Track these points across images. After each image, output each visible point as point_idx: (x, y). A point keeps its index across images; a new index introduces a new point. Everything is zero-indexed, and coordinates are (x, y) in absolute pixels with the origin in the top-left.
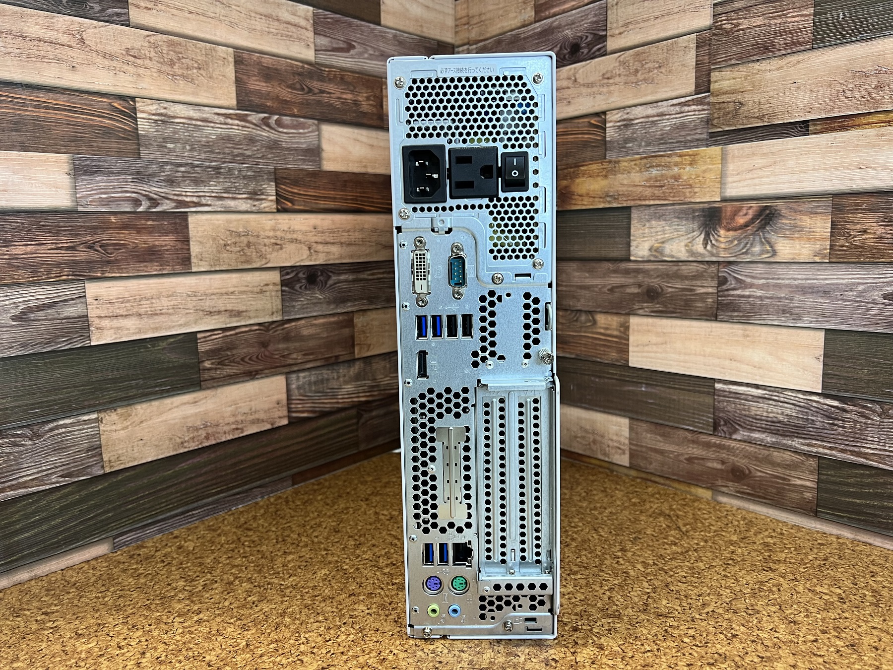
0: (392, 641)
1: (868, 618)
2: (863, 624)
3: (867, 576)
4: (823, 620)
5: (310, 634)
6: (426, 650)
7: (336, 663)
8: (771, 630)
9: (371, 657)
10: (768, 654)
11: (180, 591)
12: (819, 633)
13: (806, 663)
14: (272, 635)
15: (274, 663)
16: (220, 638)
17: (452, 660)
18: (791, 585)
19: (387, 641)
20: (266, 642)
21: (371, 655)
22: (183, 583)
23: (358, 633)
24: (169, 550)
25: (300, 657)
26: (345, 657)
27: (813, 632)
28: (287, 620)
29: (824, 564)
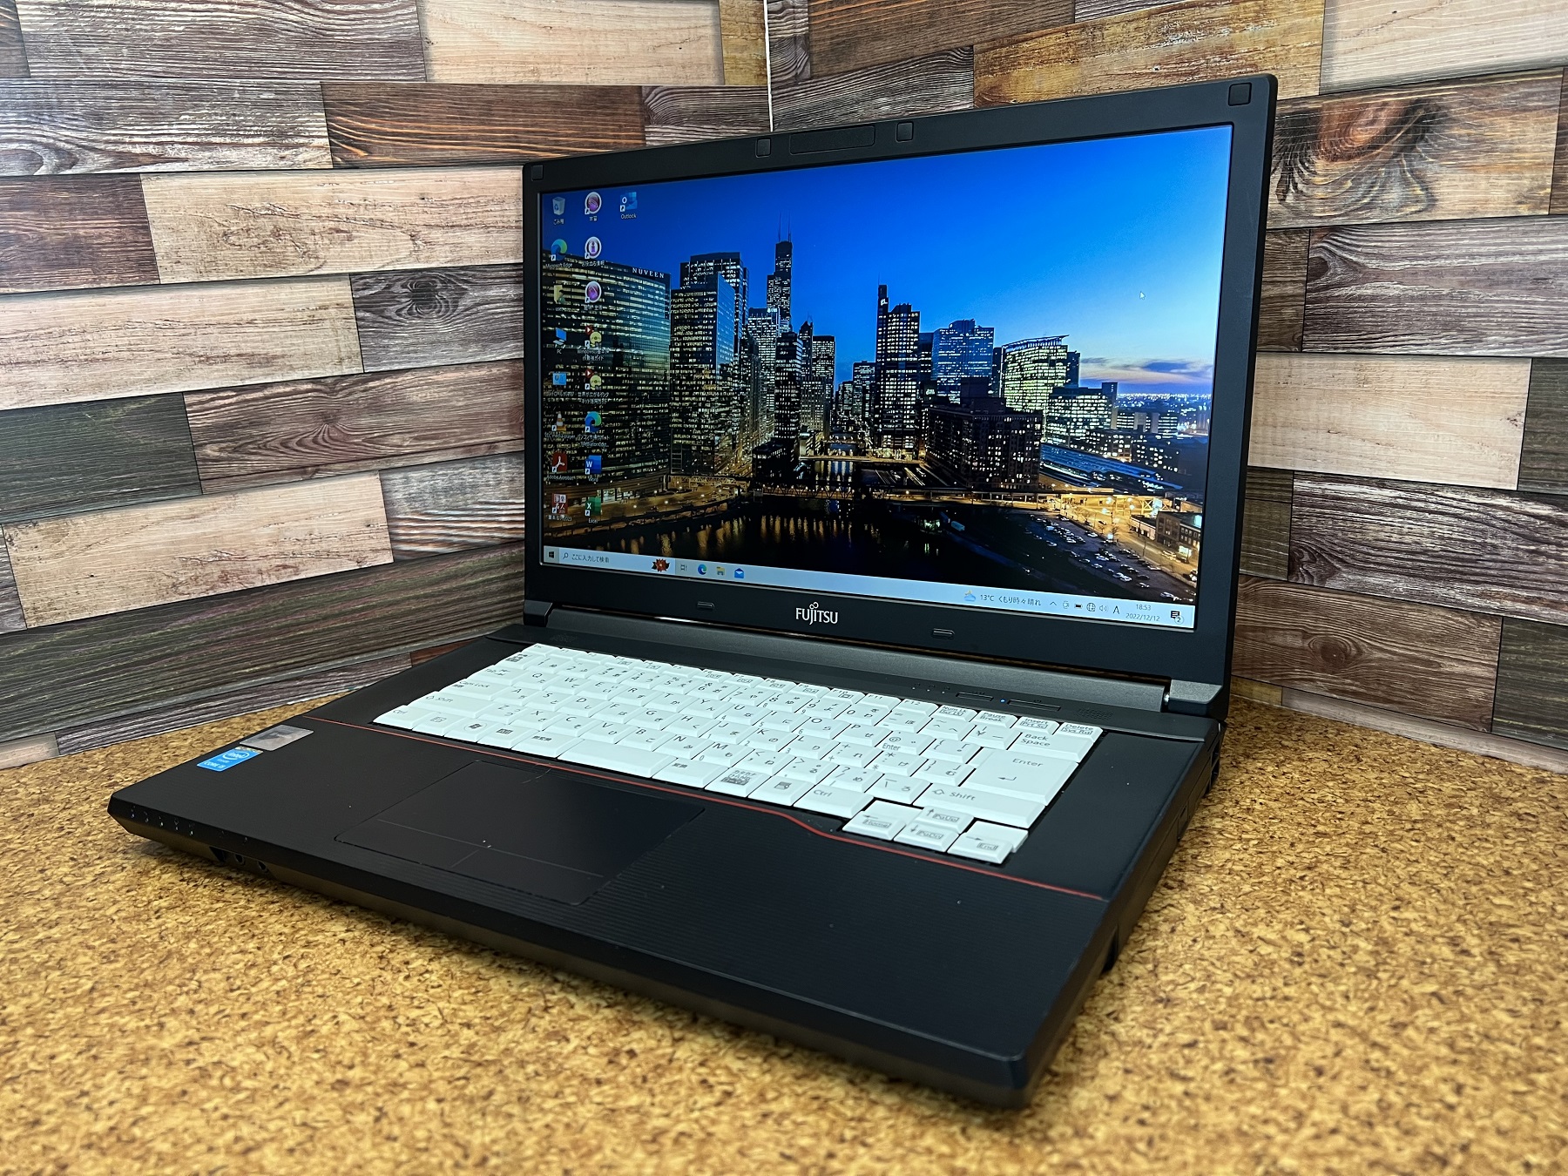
0: (348, 997)
1: (1335, 1001)
2: (1317, 1015)
3: (1384, 907)
4: (1232, 1000)
5: (212, 975)
6: (401, 1020)
7: (219, 1035)
8: (1108, 1015)
9: (289, 1027)
10: (1073, 1068)
11: (51, 884)
12: (1208, 1026)
13: (1144, 1092)
14: (146, 973)
15: (111, 1026)
16: (55, 975)
17: (436, 1041)
18: (1205, 920)
19: (340, 995)
20: (125, 987)
21: (294, 1022)
22: (65, 869)
23: (299, 977)
24: (86, 807)
25: (163, 1019)
26: (243, 1024)
27: (1197, 1024)
28: (193, 945)
29: (1302, 878)
